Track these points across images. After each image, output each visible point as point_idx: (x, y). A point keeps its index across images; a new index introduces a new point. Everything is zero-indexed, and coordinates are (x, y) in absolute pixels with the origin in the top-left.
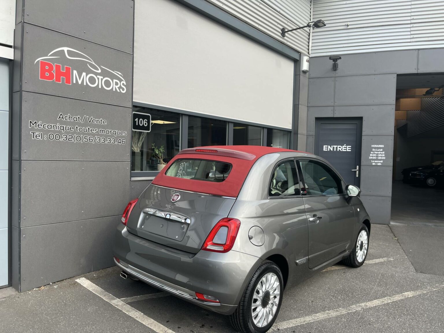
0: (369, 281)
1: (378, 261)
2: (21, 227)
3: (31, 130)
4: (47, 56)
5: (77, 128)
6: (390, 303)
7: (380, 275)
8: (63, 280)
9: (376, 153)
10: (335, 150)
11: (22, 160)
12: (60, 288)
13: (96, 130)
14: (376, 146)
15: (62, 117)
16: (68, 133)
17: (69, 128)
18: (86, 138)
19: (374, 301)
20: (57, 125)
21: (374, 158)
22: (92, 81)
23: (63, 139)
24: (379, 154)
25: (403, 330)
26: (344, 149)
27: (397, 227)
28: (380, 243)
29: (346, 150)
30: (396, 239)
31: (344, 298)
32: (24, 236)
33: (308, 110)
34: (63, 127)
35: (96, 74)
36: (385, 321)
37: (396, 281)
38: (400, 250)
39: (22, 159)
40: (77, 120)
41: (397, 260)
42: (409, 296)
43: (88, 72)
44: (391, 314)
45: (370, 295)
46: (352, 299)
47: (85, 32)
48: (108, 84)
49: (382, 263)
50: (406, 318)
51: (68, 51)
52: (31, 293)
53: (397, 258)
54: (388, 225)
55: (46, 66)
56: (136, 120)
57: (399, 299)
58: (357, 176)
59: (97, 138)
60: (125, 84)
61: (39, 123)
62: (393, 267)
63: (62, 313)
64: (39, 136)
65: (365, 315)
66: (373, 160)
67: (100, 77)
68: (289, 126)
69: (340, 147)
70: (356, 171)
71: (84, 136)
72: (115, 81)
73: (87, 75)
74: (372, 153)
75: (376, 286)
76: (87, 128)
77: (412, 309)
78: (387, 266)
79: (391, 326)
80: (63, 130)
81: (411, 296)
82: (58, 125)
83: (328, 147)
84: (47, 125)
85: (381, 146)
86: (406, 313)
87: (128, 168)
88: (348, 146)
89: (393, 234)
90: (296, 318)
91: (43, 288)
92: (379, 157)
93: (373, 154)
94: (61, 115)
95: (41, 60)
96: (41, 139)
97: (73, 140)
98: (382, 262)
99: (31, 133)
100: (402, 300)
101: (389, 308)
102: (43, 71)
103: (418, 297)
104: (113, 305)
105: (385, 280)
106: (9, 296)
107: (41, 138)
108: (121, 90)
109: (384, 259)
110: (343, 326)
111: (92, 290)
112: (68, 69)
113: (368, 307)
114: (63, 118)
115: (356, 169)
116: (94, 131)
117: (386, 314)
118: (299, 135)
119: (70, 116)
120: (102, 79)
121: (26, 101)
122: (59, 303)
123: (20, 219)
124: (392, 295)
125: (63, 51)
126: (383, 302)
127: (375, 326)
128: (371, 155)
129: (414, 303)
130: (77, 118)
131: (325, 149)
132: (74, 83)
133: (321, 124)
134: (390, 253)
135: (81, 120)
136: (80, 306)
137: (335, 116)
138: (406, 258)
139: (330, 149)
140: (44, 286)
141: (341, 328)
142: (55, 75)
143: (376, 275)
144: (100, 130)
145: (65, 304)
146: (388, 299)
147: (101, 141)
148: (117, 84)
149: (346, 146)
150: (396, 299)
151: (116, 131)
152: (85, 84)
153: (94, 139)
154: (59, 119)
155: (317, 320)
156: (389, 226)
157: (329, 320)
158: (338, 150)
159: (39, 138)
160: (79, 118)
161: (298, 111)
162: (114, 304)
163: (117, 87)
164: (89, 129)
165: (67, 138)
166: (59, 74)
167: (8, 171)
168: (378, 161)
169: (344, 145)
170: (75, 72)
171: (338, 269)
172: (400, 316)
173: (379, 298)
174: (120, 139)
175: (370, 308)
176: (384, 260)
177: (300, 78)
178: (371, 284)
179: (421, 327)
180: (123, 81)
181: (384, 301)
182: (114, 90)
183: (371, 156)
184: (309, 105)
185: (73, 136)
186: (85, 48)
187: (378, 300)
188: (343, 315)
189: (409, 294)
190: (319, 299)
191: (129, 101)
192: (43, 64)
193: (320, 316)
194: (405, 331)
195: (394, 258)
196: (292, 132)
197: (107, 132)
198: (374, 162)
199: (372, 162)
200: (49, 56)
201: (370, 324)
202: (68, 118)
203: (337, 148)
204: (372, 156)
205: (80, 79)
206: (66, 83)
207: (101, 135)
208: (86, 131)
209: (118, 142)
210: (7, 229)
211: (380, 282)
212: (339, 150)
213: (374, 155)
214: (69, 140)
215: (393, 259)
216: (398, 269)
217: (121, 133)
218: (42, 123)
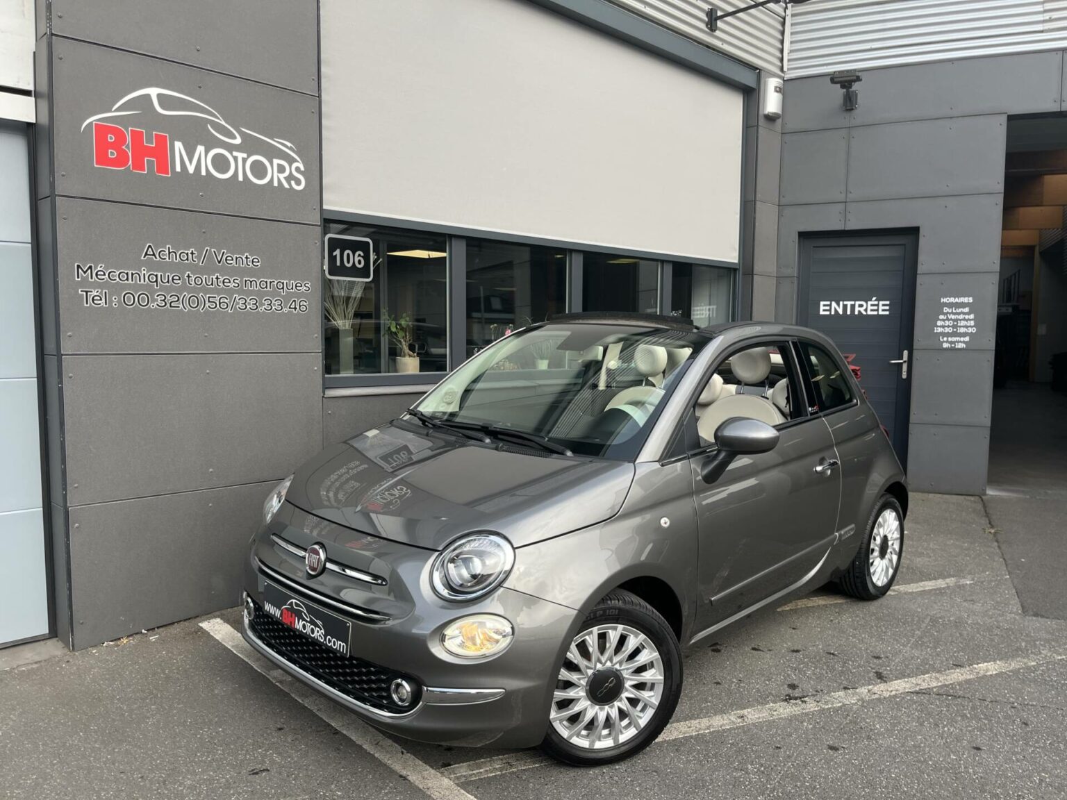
0: (893, 635)
1: (931, 586)
2: (68, 505)
3: (81, 284)
4: (110, 111)
5: (189, 276)
6: (935, 687)
7: (927, 621)
8: (173, 623)
9: (953, 317)
10: (849, 312)
11: (62, 355)
12: (162, 641)
13: (235, 281)
14: (952, 300)
15: (152, 253)
16: (168, 290)
17: (170, 279)
18: (211, 299)
19: (896, 682)
20: (141, 272)
21: (947, 330)
22: (221, 164)
23: (158, 305)
24: (960, 320)
25: (949, 755)
26: (872, 310)
27: (1002, 500)
28: (948, 543)
29: (875, 313)
30: (993, 531)
31: (822, 674)
32: (77, 525)
33: (780, 215)
34: (156, 276)
35: (230, 148)
36: (910, 731)
37: (965, 635)
38: (996, 559)
39: (62, 352)
40: (187, 259)
41: (982, 582)
42: (989, 674)
43: (210, 143)
44: (930, 714)
45: (888, 668)
46: (840, 676)
47: (198, 47)
48: (259, 170)
49: (940, 592)
50: (967, 727)
51: (159, 96)
52: (96, 653)
53: (983, 580)
54: (981, 495)
55: (109, 135)
56: (334, 254)
57: (961, 678)
58: (904, 376)
59: (239, 299)
60: (302, 169)
61: (99, 269)
62: (965, 601)
63: (156, 696)
64: (101, 299)
65: (863, 716)
66: (944, 334)
67: (240, 155)
68: (730, 255)
69: (861, 306)
70: (902, 363)
71: (208, 296)
72: (276, 162)
73: (207, 152)
74: (941, 317)
75: (910, 647)
76: (214, 277)
77: (988, 705)
78: (951, 598)
79: (921, 743)
80: (155, 283)
81: (994, 673)
82: (143, 272)
83: (830, 305)
84: (118, 273)
85: (965, 300)
86: (969, 713)
87: (316, 368)
88: (881, 303)
89: (987, 519)
90: (691, 719)
91: (125, 642)
92: (960, 327)
93: (944, 320)
94: (150, 249)
95: (95, 121)
96: (104, 306)
97: (181, 306)
98: (940, 589)
99: (80, 293)
100: (968, 682)
101: (928, 701)
102: (103, 146)
103: (1010, 676)
104: (271, 680)
105: (937, 632)
106: (48, 659)
107: (106, 304)
108: (293, 183)
109: (948, 580)
110: (800, 741)
111: (233, 646)
112: (161, 141)
113: (877, 696)
114: (154, 255)
115: (902, 359)
116: (230, 282)
117: (916, 714)
118: (755, 277)
119: (171, 251)
120: (244, 160)
121: (65, 219)
122: (154, 674)
123: (65, 489)
124: (945, 670)
125: (148, 96)
126: (917, 684)
127: (881, 742)
128: (939, 323)
129: (997, 689)
130: (187, 254)
131: (824, 310)
132: (178, 172)
133: (814, 247)
134: (966, 565)
135: (199, 259)
136: (199, 682)
137: (848, 228)
138: (1006, 579)
139: (835, 309)
140: (128, 636)
141: (795, 744)
142: (130, 154)
143: (916, 619)
144: (246, 281)
145: (168, 678)
146: (931, 678)
147: (248, 307)
148: (281, 169)
149: (876, 303)
150: (951, 680)
151: (285, 282)
152: (204, 173)
153: (230, 302)
154: (144, 257)
155: (741, 724)
156: (982, 500)
157: (770, 724)
158: (856, 313)
159: (100, 304)
160: (192, 253)
161: (754, 218)
162: (274, 678)
163: (282, 176)
164: (217, 278)
165: (166, 301)
166: (140, 151)
167: (36, 379)
168: (958, 339)
169: (871, 300)
170: (178, 145)
171: (824, 605)
172: (952, 722)
173: (909, 676)
174: (295, 301)
175: (879, 699)
176: (947, 584)
177: (759, 135)
178: (897, 640)
179: (1000, 748)
180: (298, 162)
181: (919, 682)
182: (276, 184)
183: (940, 326)
184: (783, 201)
185: (181, 295)
186: (200, 87)
187: (906, 680)
188: (807, 714)
189: (990, 668)
190: (757, 675)
191: (315, 209)
192: (102, 130)
193: (750, 716)
194: (954, 757)
195: (976, 579)
196: (739, 269)
197: (263, 285)
198: (947, 342)
199: (941, 340)
200: (115, 111)
201: (869, 738)
202: (166, 255)
203: (853, 307)
204: (942, 325)
205: (191, 162)
206: (158, 172)
207: (248, 293)
208: (212, 284)
209: (290, 308)
210: (42, 509)
211: (920, 638)
212: (859, 312)
213: (947, 323)
214: (172, 305)
215: (972, 582)
216: (977, 607)
217: (296, 286)
218: (106, 269)
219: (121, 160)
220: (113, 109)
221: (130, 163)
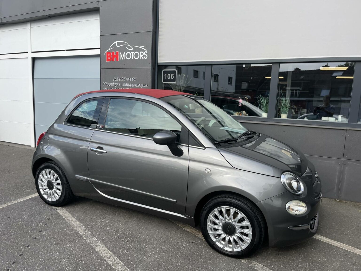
5: (121, 84)
15: (115, 79)
17: (118, 85)
22: (128, 56)
40: (121, 80)
43: (126, 51)
47: (125, 29)
48: (136, 55)
51: (117, 43)
55: (109, 55)
56: (165, 75)
60: (147, 53)
67: (132, 53)
72: (140, 52)
73: (126, 54)
76: (126, 84)
82: (114, 83)
84: (109, 84)
95: (106, 52)
99: (104, 88)
102: (108, 57)
108: (144, 57)
116: (129, 85)
119: (119, 78)
120: (133, 54)
121: (102, 73)
125: (115, 44)
132: (120, 60)
135: (123, 79)
144: (133, 84)
148: (142, 54)
151: (142, 84)
152: (125, 59)
163: (142, 56)
166: (114, 56)
170: (120, 53)
180: (146, 51)
182: (140, 58)
186: (125, 38)
191: (150, 64)
192: (108, 53)
197: (137, 85)
200: (110, 49)
206: (117, 61)
217: (144, 85)
219: (110, 60)
221: (112, 60)
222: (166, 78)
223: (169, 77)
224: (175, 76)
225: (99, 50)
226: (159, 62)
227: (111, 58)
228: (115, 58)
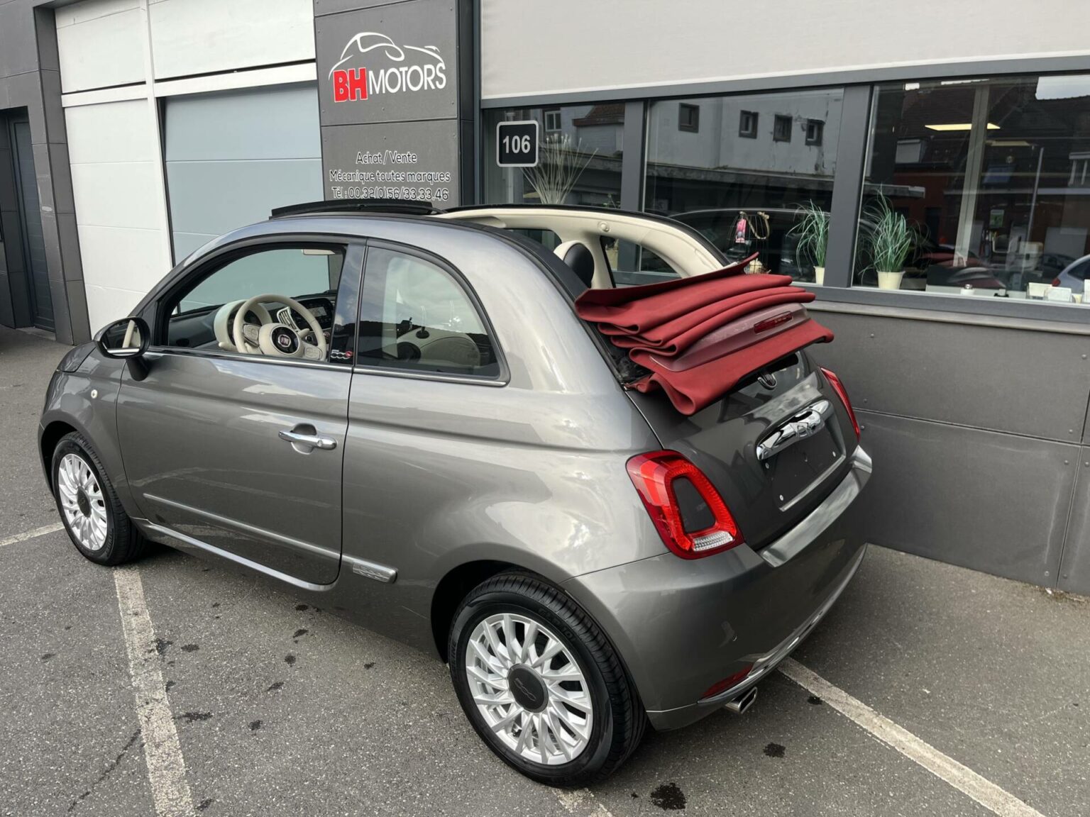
3: (332, 183)
4: (340, 61)
5: (379, 174)
15: (361, 159)
17: (369, 177)
18: (391, 191)
20: (356, 173)
22: (393, 80)
23: (364, 196)
35: (397, 65)
40: (377, 161)
43: (387, 66)
48: (415, 78)
51: (361, 39)
55: (340, 78)
56: (504, 141)
59: (406, 191)
60: (444, 68)
61: (339, 173)
64: (340, 194)
67: (403, 69)
71: (389, 188)
72: (426, 67)
73: (385, 74)
84: (347, 174)
94: (360, 156)
95: (334, 70)
97: (375, 196)
99: (332, 189)
102: (338, 86)
107: (342, 196)
108: (437, 83)
112: (363, 73)
116: (401, 177)
119: (369, 156)
120: (406, 72)
121: (326, 141)
125: (356, 42)
130: (378, 157)
132: (371, 95)
135: (382, 159)
142: (349, 89)
144: (409, 175)
147: (410, 196)
148: (429, 73)
151: (433, 173)
152: (384, 92)
153: (400, 193)
154: (358, 162)
163: (430, 79)
164: (392, 174)
165: (368, 193)
166: (354, 83)
170: (371, 73)
174: (440, 191)
180: (440, 62)
182: (426, 88)
185: (376, 189)
191: (453, 103)
192: (337, 75)
197: (419, 177)
200: (343, 59)
202: (368, 159)
205: (377, 84)
206: (362, 97)
207: (411, 185)
208: (390, 179)
209: (438, 197)
214: (371, 196)
217: (440, 177)
218: (342, 172)
219: (345, 96)
220: (341, 58)
221: (349, 96)
222: (507, 151)
223: (516, 148)
224: (532, 142)
225: (314, 65)
226: (484, 97)
227: (346, 89)
228: (358, 90)
